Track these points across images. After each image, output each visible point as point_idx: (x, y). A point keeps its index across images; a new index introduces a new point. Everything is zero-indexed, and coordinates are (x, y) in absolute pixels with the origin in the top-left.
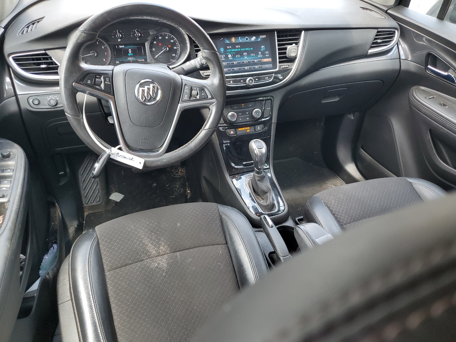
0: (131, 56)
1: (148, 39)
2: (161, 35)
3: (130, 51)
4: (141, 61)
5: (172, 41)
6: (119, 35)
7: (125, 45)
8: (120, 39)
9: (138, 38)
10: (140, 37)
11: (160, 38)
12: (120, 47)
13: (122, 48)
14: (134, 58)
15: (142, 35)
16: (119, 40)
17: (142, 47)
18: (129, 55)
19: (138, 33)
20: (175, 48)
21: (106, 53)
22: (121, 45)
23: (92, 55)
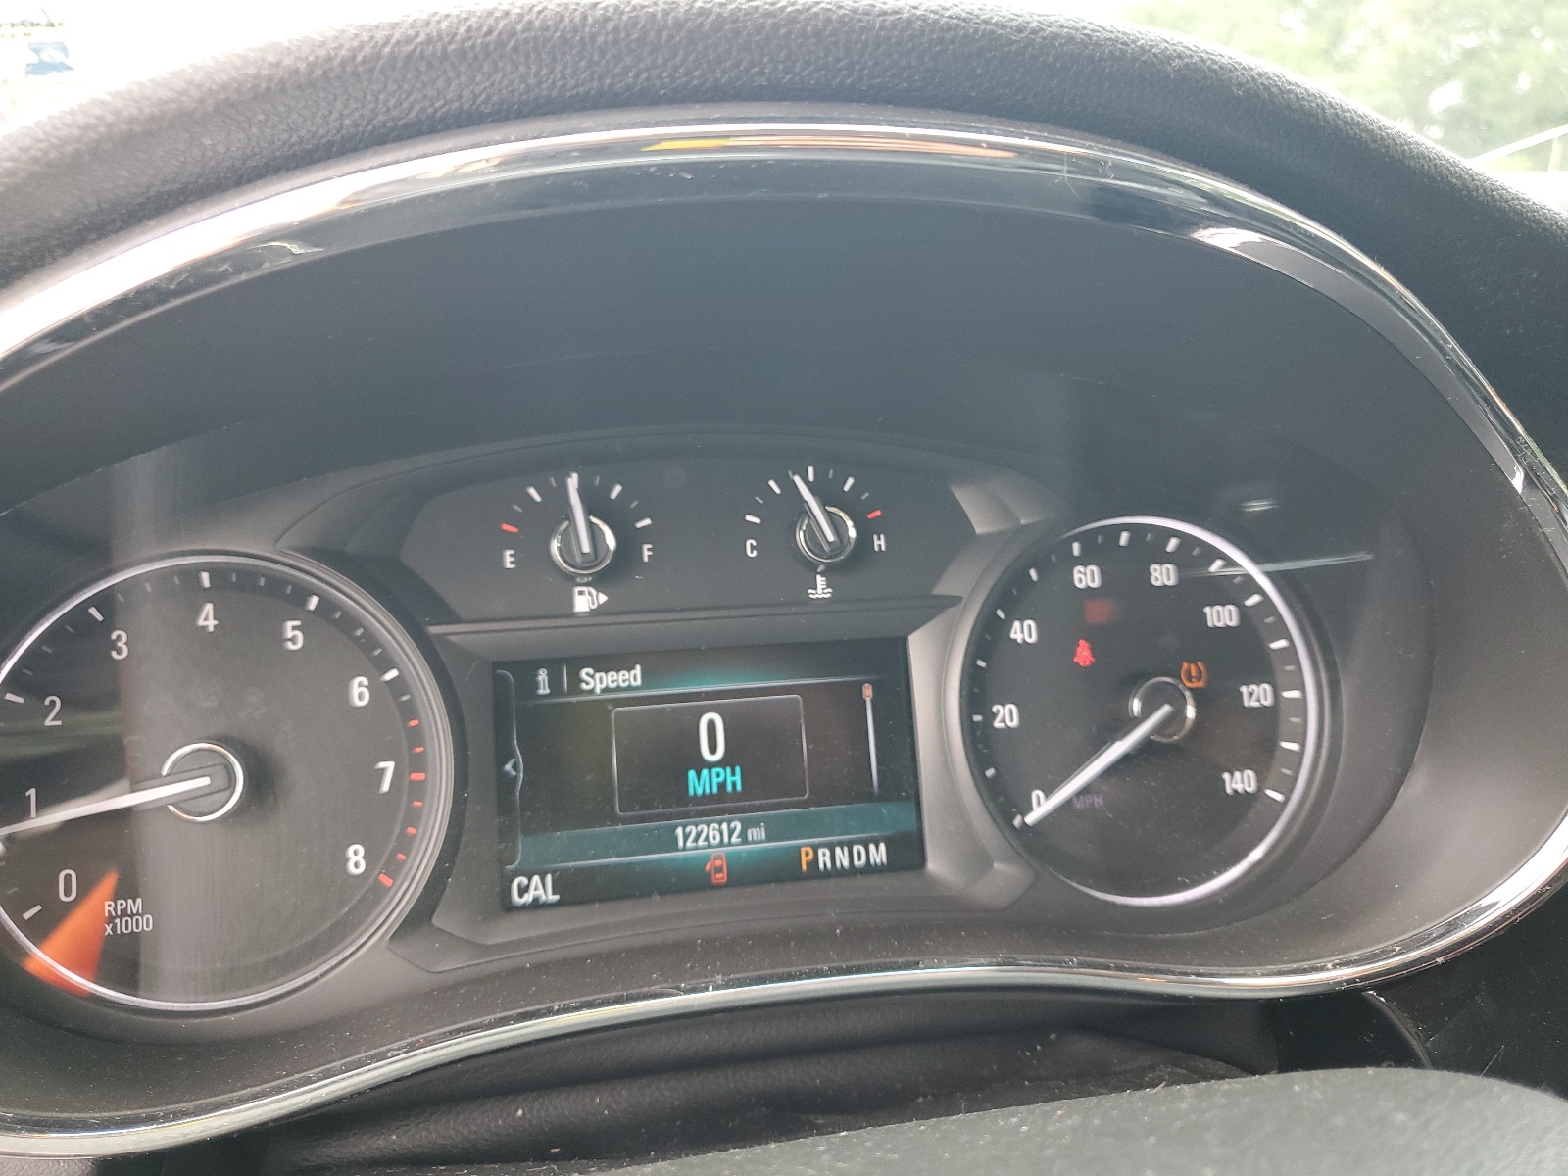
0: (717, 805)
1: (944, 588)
2: (1099, 549)
3: (712, 732)
4: (842, 858)
5: (1220, 616)
6: (593, 530)
7: (659, 659)
8: (599, 582)
9: (821, 581)
10: (850, 563)
11: (1086, 577)
12: (596, 682)
13: (616, 698)
14: (756, 824)
15: (880, 542)
16: (585, 601)
17: (868, 692)
18: (698, 784)
19: (830, 516)
20: (1257, 695)
21: (389, 766)
22: (604, 664)
23: (180, 801)
